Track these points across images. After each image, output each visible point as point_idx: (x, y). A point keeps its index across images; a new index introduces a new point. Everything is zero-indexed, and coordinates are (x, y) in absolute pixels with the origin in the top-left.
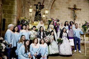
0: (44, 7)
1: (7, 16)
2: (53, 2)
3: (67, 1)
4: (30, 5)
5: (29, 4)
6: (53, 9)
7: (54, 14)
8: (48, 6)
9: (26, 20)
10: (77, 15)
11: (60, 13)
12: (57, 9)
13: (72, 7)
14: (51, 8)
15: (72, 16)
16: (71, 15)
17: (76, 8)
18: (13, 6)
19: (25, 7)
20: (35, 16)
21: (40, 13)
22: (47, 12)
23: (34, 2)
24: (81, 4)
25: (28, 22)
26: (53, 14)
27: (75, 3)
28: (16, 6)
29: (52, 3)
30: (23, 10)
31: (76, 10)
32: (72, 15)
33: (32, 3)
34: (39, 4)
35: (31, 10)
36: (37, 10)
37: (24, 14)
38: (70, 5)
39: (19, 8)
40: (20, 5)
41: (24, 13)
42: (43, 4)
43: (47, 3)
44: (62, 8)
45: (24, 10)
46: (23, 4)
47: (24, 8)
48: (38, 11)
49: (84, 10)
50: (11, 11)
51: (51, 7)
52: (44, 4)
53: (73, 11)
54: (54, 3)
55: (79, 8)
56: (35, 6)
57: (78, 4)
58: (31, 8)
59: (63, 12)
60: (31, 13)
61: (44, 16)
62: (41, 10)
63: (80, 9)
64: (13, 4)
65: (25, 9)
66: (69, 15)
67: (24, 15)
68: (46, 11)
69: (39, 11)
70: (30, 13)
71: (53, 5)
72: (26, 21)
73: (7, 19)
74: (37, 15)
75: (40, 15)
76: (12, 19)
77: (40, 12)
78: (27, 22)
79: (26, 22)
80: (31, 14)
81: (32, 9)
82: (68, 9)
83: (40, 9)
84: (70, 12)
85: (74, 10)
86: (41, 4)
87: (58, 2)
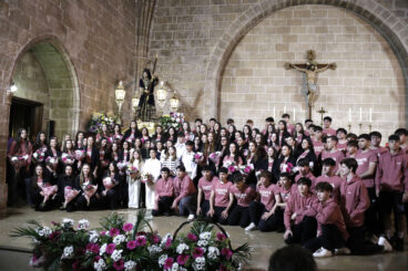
1: (58, 113)
3: (280, 41)
6: (231, 75)
8: (207, 69)
11: (254, 87)
12: (244, 73)
13: (300, 59)
15: (299, 92)
16: (297, 88)
21: (147, 99)
24: (335, 45)
26: (232, 89)
27: (313, 45)
28: (77, 89)
32: (300, 88)
38: (291, 55)
43: (204, 56)
44: (263, 68)
49: (346, 68)
50: (65, 101)
53: (301, 76)
55: (329, 62)
57: (323, 47)
59: (266, 81)
63: (332, 66)
64: (70, 85)
66: (287, 90)
70: (118, 100)
73: (58, 121)
76: (69, 120)
82: (283, 70)
84: (290, 78)
87: (247, 50)
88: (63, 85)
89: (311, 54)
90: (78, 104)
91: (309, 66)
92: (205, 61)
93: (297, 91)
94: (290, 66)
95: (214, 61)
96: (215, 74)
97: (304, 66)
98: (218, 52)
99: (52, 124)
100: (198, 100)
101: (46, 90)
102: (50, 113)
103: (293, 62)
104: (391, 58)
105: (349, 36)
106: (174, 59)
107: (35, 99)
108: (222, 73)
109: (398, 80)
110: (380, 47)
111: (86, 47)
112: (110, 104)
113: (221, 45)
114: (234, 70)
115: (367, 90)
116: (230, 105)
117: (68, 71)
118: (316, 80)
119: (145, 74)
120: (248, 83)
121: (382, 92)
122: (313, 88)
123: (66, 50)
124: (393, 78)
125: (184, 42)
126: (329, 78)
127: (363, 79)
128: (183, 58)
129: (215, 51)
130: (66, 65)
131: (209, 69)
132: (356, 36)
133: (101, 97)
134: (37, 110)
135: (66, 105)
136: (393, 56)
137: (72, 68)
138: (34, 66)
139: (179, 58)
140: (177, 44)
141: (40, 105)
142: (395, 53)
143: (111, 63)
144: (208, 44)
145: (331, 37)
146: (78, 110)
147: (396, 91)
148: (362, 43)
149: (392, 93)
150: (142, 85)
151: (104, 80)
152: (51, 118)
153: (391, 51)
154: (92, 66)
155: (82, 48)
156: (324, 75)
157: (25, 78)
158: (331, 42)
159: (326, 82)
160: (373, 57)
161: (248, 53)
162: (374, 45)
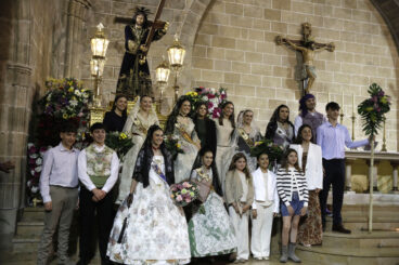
0: (164, 33)
2: (205, 6)
3: (271, 6)
4: (92, 20)
5: (90, 11)
6: (206, 44)
7: (210, 68)
8: (179, 29)
9: (77, 91)
10: (317, 72)
11: (237, 64)
12: (224, 42)
13: (293, 34)
14: (197, 36)
15: (293, 75)
16: (289, 70)
17: (311, 38)
18: (9, 24)
19: (72, 27)
20: (121, 75)
21: (142, 62)
22: (176, 56)
23: (115, 6)
24: (334, 21)
25: (85, 105)
27: (308, 17)
29: (202, 13)
30: (59, 41)
31: (312, 49)
32: (293, 71)
33: (102, 12)
34: (139, 19)
35: (99, 46)
36: (131, 44)
37: (62, 63)
38: (282, 27)
39: (39, 35)
40: (47, 17)
41: (66, 55)
42: (158, 17)
43: (177, 11)
44: (247, 39)
45: (63, 41)
46: (58, 15)
47: (63, 30)
48: (134, 52)
49: (344, 51)
51: (194, 34)
52: (162, 19)
54: (210, 16)
55: (326, 41)
56: (117, 25)
57: (320, 21)
58: (102, 37)
59: (252, 57)
60: (102, 58)
61: (162, 75)
62: (148, 46)
65: (71, 40)
66: (278, 72)
67: (66, 69)
68: (172, 50)
69: (140, 51)
70: (96, 57)
71: (205, 23)
72: (78, 98)
74: (131, 71)
75: (145, 68)
77: (145, 54)
78: (81, 104)
79: (74, 103)
80: (103, 63)
81: (107, 42)
82: (273, 44)
83: (143, 42)
84: (282, 58)
85: (301, 48)
86: (151, 18)
87: (227, 11)
92: (178, 19)
93: (289, 76)
94: (280, 41)
95: (191, 18)
96: (191, 39)
98: (196, 7)
103: (285, 36)
104: (390, 45)
105: (348, 12)
109: (396, 72)
110: (380, 29)
114: (211, 37)
120: (229, 58)
124: (392, 69)
126: (326, 61)
127: (362, 65)
129: (191, 5)
131: (183, 31)
132: (356, 13)
136: (392, 42)
142: (394, 39)
145: (329, 10)
147: (394, 83)
148: (362, 22)
149: (391, 86)
153: (390, 36)
156: (320, 57)
158: (328, 17)
159: (322, 66)
160: (373, 40)
161: (230, 15)
162: (373, 27)
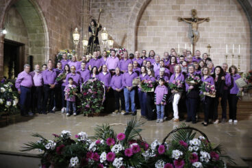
1: (35, 50)
3: (175, 4)
6: (144, 25)
7: (146, 36)
11: (158, 33)
12: (152, 23)
13: (187, 15)
14: (139, 22)
15: (187, 35)
16: (185, 33)
19: (84, 27)
21: (94, 40)
24: (209, 7)
26: (145, 34)
27: (195, 6)
28: (47, 33)
29: (138, 12)
32: (187, 33)
36: (90, 33)
38: (181, 13)
43: (127, 13)
44: (164, 21)
48: (90, 36)
49: (215, 21)
50: (40, 42)
53: (188, 25)
54: (145, 12)
55: (205, 17)
57: (202, 8)
58: (77, 33)
59: (166, 29)
60: (77, 41)
63: (207, 20)
64: (42, 31)
66: (179, 34)
73: (35, 56)
76: (43, 55)
82: (177, 22)
84: (182, 27)
87: (153, 9)
88: (38, 31)
89: (194, 12)
90: (48, 44)
91: (193, 19)
92: (128, 16)
93: (185, 36)
94: (181, 20)
95: (133, 16)
96: (134, 24)
97: (190, 19)
98: (135, 10)
99: (31, 58)
100: (123, 41)
101: (26, 35)
102: (29, 51)
104: (242, 15)
106: (107, 15)
107: (19, 41)
108: (138, 24)
109: (246, 29)
110: (236, 7)
111: (52, 4)
112: (68, 44)
113: (138, 6)
114: (146, 22)
115: (228, 35)
116: (143, 44)
117: (41, 21)
118: (197, 28)
119: (92, 23)
120: (155, 30)
121: (237, 36)
122: (196, 33)
123: (40, 6)
124: (244, 27)
125: (113, 4)
126: (205, 27)
127: (226, 27)
128: (113, 14)
129: (133, 10)
130: (40, 17)
131: (130, 22)
133: (62, 40)
134: (21, 48)
135: (40, 44)
136: (244, 14)
137: (44, 18)
138: (17, 17)
139: (111, 14)
140: (109, 5)
141: (22, 45)
142: (245, 11)
143: (68, 17)
144: (129, 5)
145: (206, 1)
146: (48, 47)
147: (245, 35)
148: (225, 5)
149: (243, 37)
150: (90, 30)
151: (64, 28)
152: (30, 54)
153: (242, 10)
154: (56, 18)
155: (50, 5)
156: (202, 25)
157: (11, 26)
158: (206, 5)
159: (203, 30)
160: (231, 14)
161: (154, 11)
162: (232, 7)
